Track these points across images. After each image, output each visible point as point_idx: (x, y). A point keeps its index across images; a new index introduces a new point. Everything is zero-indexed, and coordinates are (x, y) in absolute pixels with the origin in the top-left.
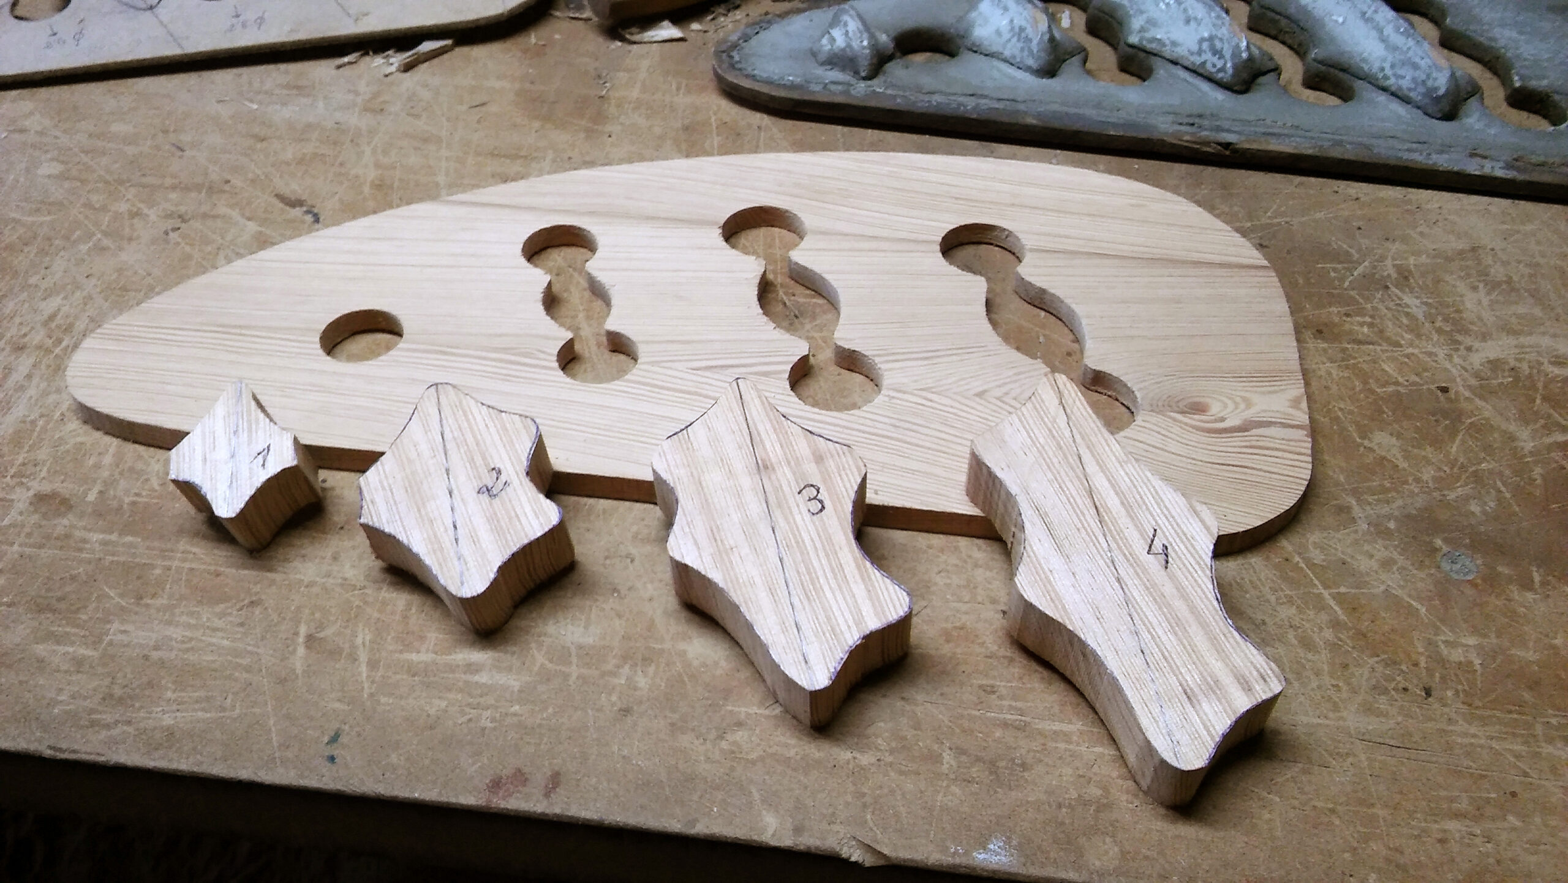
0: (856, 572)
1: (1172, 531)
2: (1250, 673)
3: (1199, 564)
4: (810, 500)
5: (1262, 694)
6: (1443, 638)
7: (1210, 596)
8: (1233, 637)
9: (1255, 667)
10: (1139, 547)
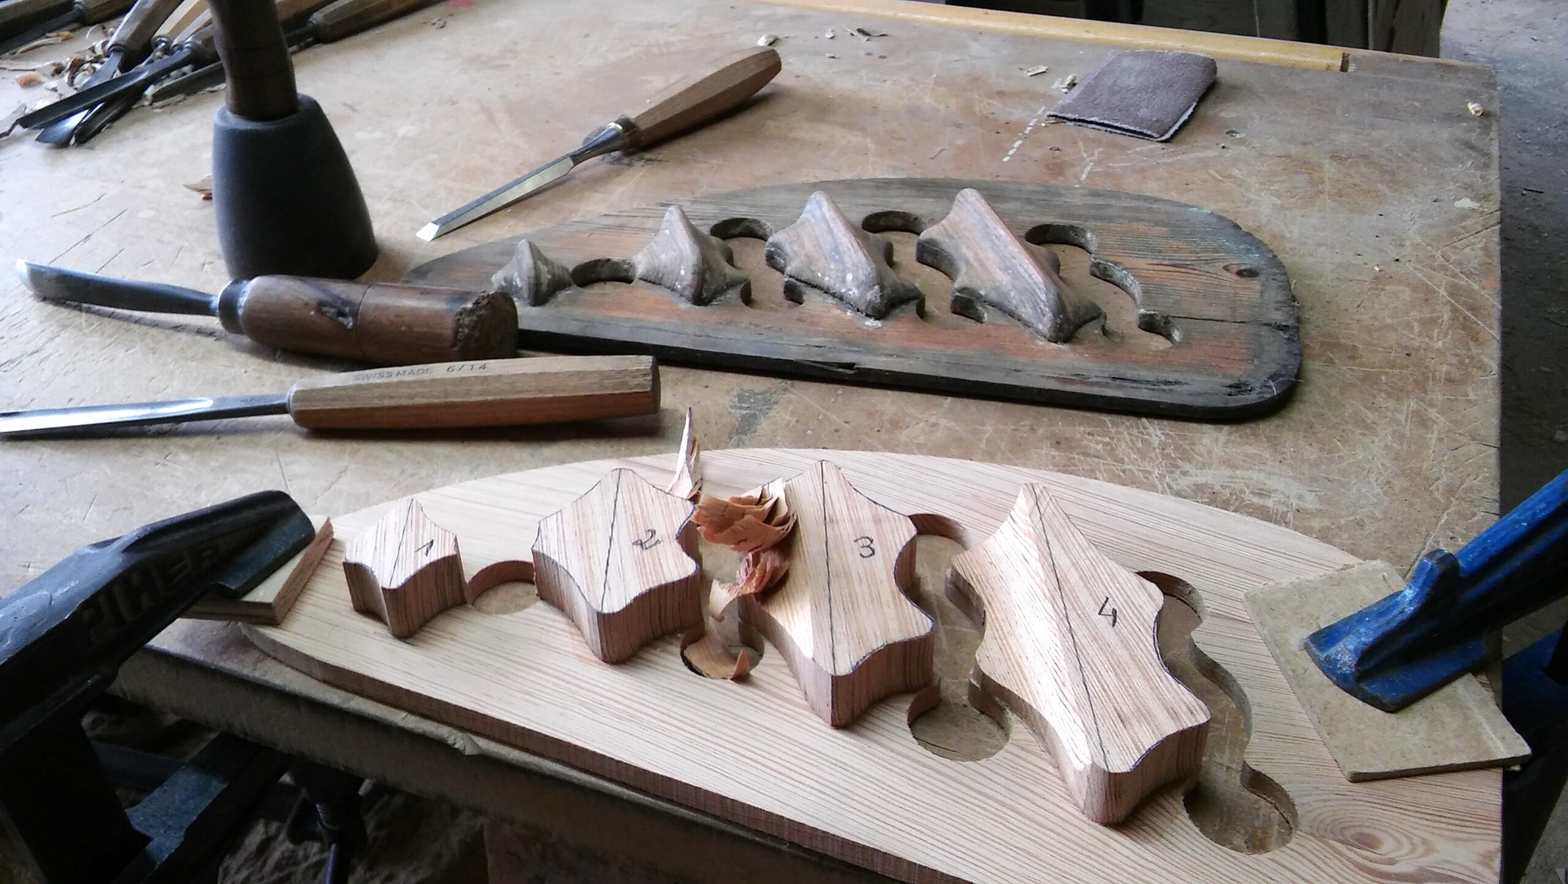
0: (891, 600)
1: (1122, 600)
2: (1180, 707)
3: (1143, 625)
4: (863, 547)
5: (1189, 722)
7: (1150, 648)
8: (1167, 679)
9: (1185, 703)
10: (1092, 609)
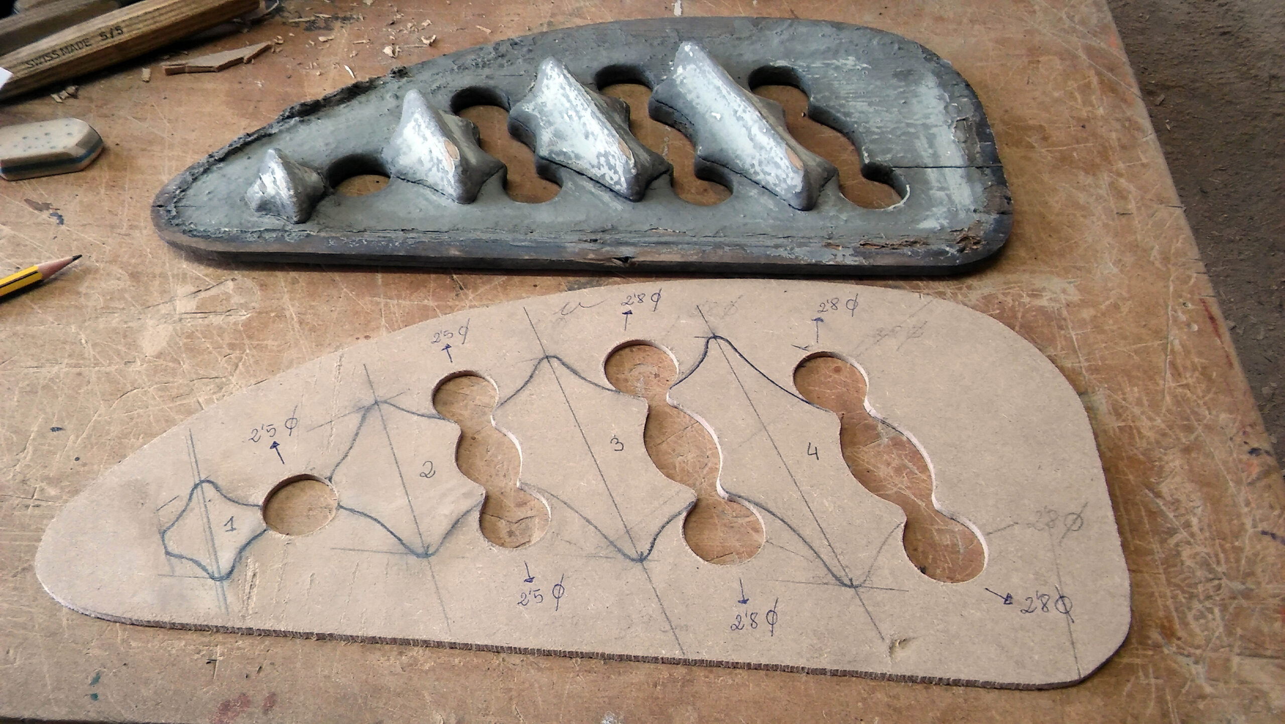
6: (936, 527)
